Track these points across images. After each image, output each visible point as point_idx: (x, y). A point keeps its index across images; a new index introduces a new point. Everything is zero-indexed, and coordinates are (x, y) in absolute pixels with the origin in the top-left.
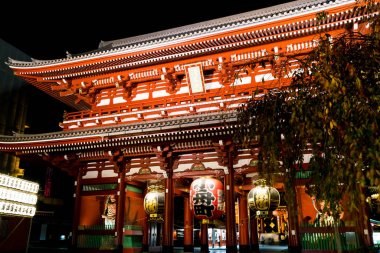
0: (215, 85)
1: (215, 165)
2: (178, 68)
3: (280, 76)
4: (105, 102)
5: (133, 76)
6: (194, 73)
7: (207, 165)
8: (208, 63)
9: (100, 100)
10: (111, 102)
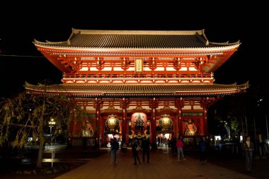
0: (147, 69)
1: (147, 108)
2: (131, 59)
3: (178, 69)
4: (84, 69)
5: (105, 58)
6: (139, 62)
7: (143, 107)
8: (146, 59)
9: (82, 67)
10: (89, 69)
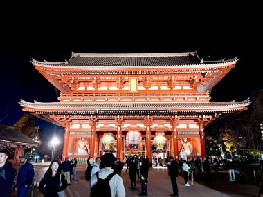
0: (142, 88)
1: (142, 126)
2: (126, 78)
3: (172, 88)
4: (82, 88)
5: (102, 78)
6: (134, 81)
7: (138, 125)
8: (141, 78)
9: (79, 87)
10: (86, 89)
